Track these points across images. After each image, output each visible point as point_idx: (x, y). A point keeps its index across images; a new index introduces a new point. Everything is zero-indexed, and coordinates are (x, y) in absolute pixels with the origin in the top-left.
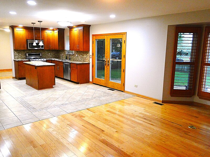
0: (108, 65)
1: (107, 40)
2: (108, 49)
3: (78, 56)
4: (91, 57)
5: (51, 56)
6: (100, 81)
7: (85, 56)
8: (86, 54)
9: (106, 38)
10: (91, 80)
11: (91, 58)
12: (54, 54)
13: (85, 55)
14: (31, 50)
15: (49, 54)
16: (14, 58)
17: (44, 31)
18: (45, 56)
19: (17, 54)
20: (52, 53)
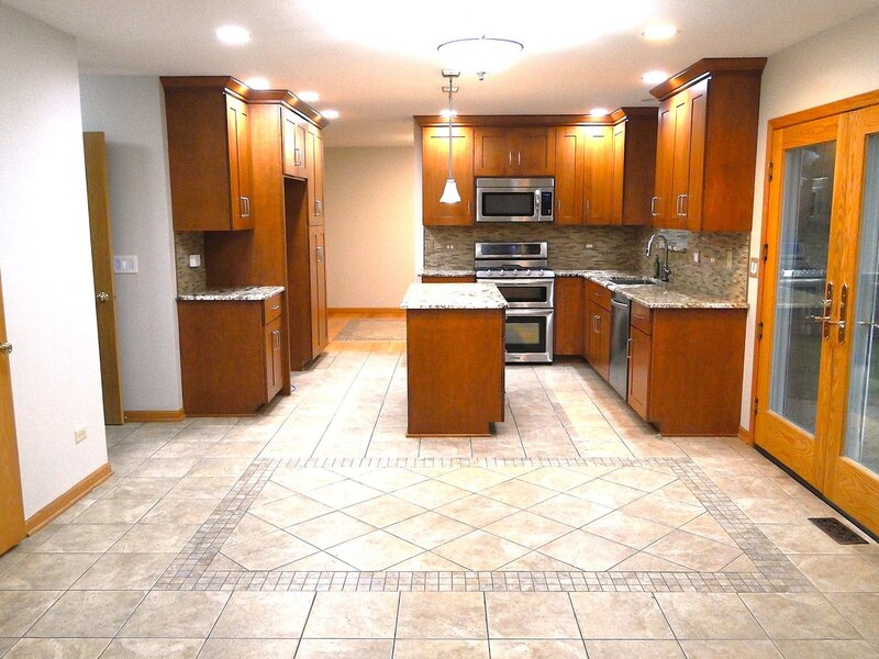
0: (841, 337)
1: (847, 146)
2: (849, 218)
3: (704, 260)
4: (754, 268)
5: (600, 257)
6: (791, 440)
7: (729, 265)
8: (735, 251)
9: (840, 130)
10: (745, 423)
11: (754, 276)
12: (617, 247)
13: (730, 254)
14: (501, 228)
15: (588, 246)
16: (425, 261)
17: (562, 132)
18: (568, 257)
19: (438, 246)
20: (604, 242)
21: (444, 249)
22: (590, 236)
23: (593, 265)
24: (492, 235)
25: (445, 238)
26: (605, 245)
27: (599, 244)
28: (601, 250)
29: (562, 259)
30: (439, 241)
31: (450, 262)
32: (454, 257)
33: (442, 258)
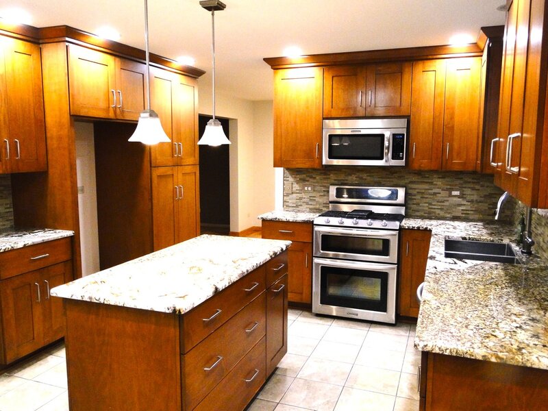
5: (466, 206)
15: (455, 193)
16: (284, 202)
17: (420, 67)
18: (430, 204)
19: (296, 187)
20: (473, 189)
21: (302, 190)
22: (458, 182)
23: (460, 214)
24: (350, 178)
25: (303, 180)
26: (474, 192)
27: (468, 191)
28: (469, 198)
29: (424, 206)
30: (297, 183)
31: (307, 204)
32: (312, 199)
33: (300, 199)
